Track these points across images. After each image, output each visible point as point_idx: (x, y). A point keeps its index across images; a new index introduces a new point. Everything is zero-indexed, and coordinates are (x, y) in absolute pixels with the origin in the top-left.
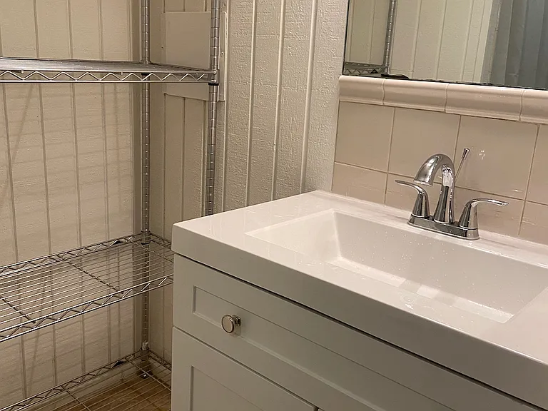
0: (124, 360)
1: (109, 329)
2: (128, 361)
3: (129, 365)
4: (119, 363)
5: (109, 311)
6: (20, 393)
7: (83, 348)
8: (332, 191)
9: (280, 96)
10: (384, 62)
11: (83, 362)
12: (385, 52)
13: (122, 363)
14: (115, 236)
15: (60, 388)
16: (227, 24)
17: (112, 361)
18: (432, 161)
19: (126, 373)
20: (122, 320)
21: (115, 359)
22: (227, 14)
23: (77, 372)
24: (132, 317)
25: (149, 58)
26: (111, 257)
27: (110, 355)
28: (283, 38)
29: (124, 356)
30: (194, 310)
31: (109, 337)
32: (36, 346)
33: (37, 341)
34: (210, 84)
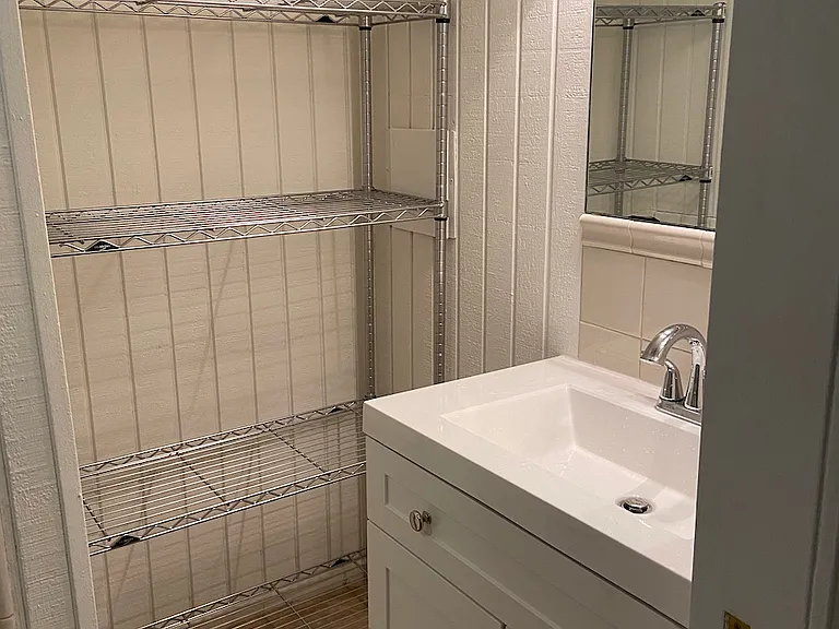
0: (347, 558)
1: (328, 518)
2: (350, 560)
3: (352, 565)
4: (340, 562)
5: (328, 494)
6: (224, 588)
7: (297, 539)
8: (579, 358)
9: (516, 235)
10: (704, 163)
11: (297, 558)
12: (705, 149)
13: (344, 561)
14: (333, 401)
15: (269, 586)
16: (456, 145)
17: (333, 558)
18: (668, 332)
19: (349, 574)
20: (344, 507)
21: (336, 556)
22: (456, 133)
23: (289, 568)
24: (356, 503)
25: (371, 184)
26: (329, 428)
27: (329, 551)
28: (518, 165)
29: (346, 553)
30: (387, 502)
31: (328, 527)
32: (242, 532)
33: (243, 527)
34: (436, 219)
